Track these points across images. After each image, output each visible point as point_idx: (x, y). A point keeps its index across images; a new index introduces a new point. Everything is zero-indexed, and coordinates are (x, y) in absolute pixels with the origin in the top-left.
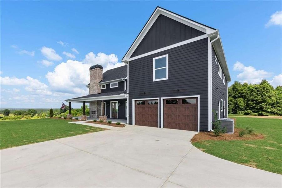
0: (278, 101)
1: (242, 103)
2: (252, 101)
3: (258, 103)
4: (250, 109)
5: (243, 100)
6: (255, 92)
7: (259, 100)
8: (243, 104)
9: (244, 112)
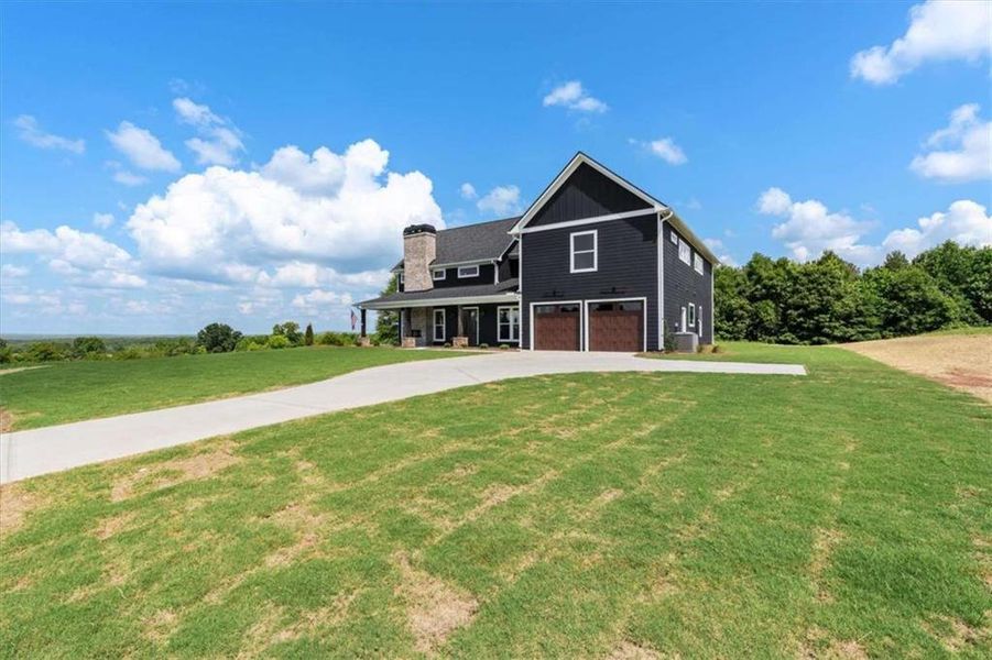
0: (862, 308)
1: (770, 313)
2: (797, 308)
3: (809, 314)
4: (790, 331)
5: (773, 306)
6: (803, 285)
7: (813, 307)
8: (773, 316)
9: (775, 338)
